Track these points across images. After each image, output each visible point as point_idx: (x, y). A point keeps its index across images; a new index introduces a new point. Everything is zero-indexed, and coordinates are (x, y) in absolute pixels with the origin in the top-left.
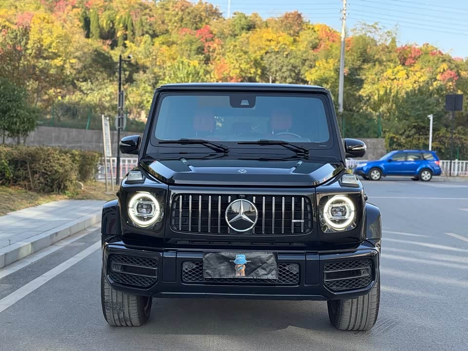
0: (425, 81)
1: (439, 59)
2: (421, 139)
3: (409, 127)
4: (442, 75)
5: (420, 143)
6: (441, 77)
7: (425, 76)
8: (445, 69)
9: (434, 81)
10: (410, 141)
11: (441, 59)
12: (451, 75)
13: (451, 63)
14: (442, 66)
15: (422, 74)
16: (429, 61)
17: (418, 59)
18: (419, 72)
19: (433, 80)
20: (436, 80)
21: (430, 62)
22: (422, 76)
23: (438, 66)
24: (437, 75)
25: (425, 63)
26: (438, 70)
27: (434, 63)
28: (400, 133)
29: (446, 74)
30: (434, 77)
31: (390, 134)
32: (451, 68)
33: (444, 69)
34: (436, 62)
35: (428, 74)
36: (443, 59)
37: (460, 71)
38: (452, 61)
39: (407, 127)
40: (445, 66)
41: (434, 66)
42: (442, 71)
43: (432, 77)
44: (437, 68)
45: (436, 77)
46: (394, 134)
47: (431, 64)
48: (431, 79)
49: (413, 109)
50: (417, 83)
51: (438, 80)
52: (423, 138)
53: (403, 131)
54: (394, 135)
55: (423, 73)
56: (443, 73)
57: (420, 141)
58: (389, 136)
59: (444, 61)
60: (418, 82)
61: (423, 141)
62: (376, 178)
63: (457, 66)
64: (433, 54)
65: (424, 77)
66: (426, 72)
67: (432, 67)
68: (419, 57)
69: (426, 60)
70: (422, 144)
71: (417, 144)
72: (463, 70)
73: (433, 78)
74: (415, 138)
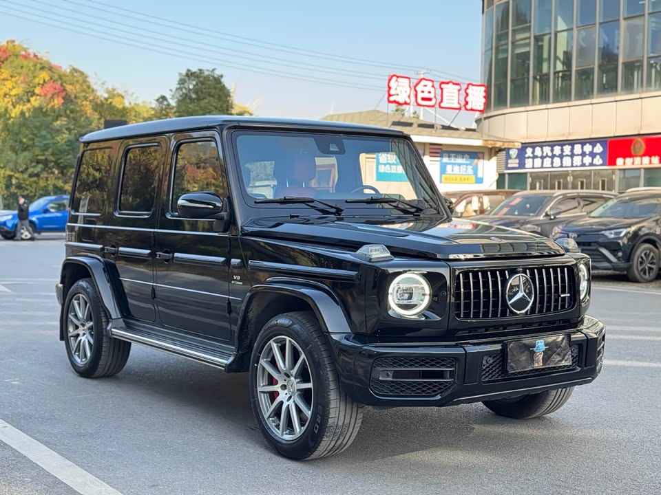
0: (18, 95)
1: (36, 65)
2: (49, 179)
3: (32, 162)
4: (42, 88)
5: (48, 185)
6: (41, 91)
7: (19, 87)
8: (46, 80)
9: (32, 96)
10: (35, 182)
11: (39, 66)
12: (55, 89)
13: (53, 72)
14: (42, 76)
15: (14, 85)
16: (22, 67)
17: (5, 62)
18: (9, 82)
19: (30, 94)
20: (33, 94)
21: (24, 68)
22: (14, 88)
23: (35, 74)
24: (35, 87)
25: (17, 69)
26: (37, 81)
27: (29, 70)
28: (21, 169)
29: (47, 87)
30: (32, 90)
31: (5, 170)
32: (54, 79)
33: (44, 80)
34: (33, 68)
35: (22, 85)
36: (41, 66)
37: (64, 84)
38: (53, 70)
39: (29, 162)
40: (44, 75)
41: (30, 75)
42: (41, 82)
43: (28, 90)
44: (35, 77)
45: (33, 91)
46: (12, 171)
47: (24, 71)
48: (27, 92)
49: (37, 137)
50: (7, 96)
51: (38, 95)
52: (53, 178)
53: (25, 166)
54: (12, 173)
55: (16, 83)
56: (43, 85)
57: (49, 182)
58: (4, 174)
59: (43, 68)
60: (10, 96)
61: (53, 182)
62: (26, 236)
63: (60, 77)
64: (26, 57)
65: (16, 89)
66: (19, 82)
67: (27, 75)
68: (7, 59)
69: (18, 65)
70: (51, 187)
71: (45, 186)
72: (68, 82)
73: (30, 92)
74: (42, 178)
